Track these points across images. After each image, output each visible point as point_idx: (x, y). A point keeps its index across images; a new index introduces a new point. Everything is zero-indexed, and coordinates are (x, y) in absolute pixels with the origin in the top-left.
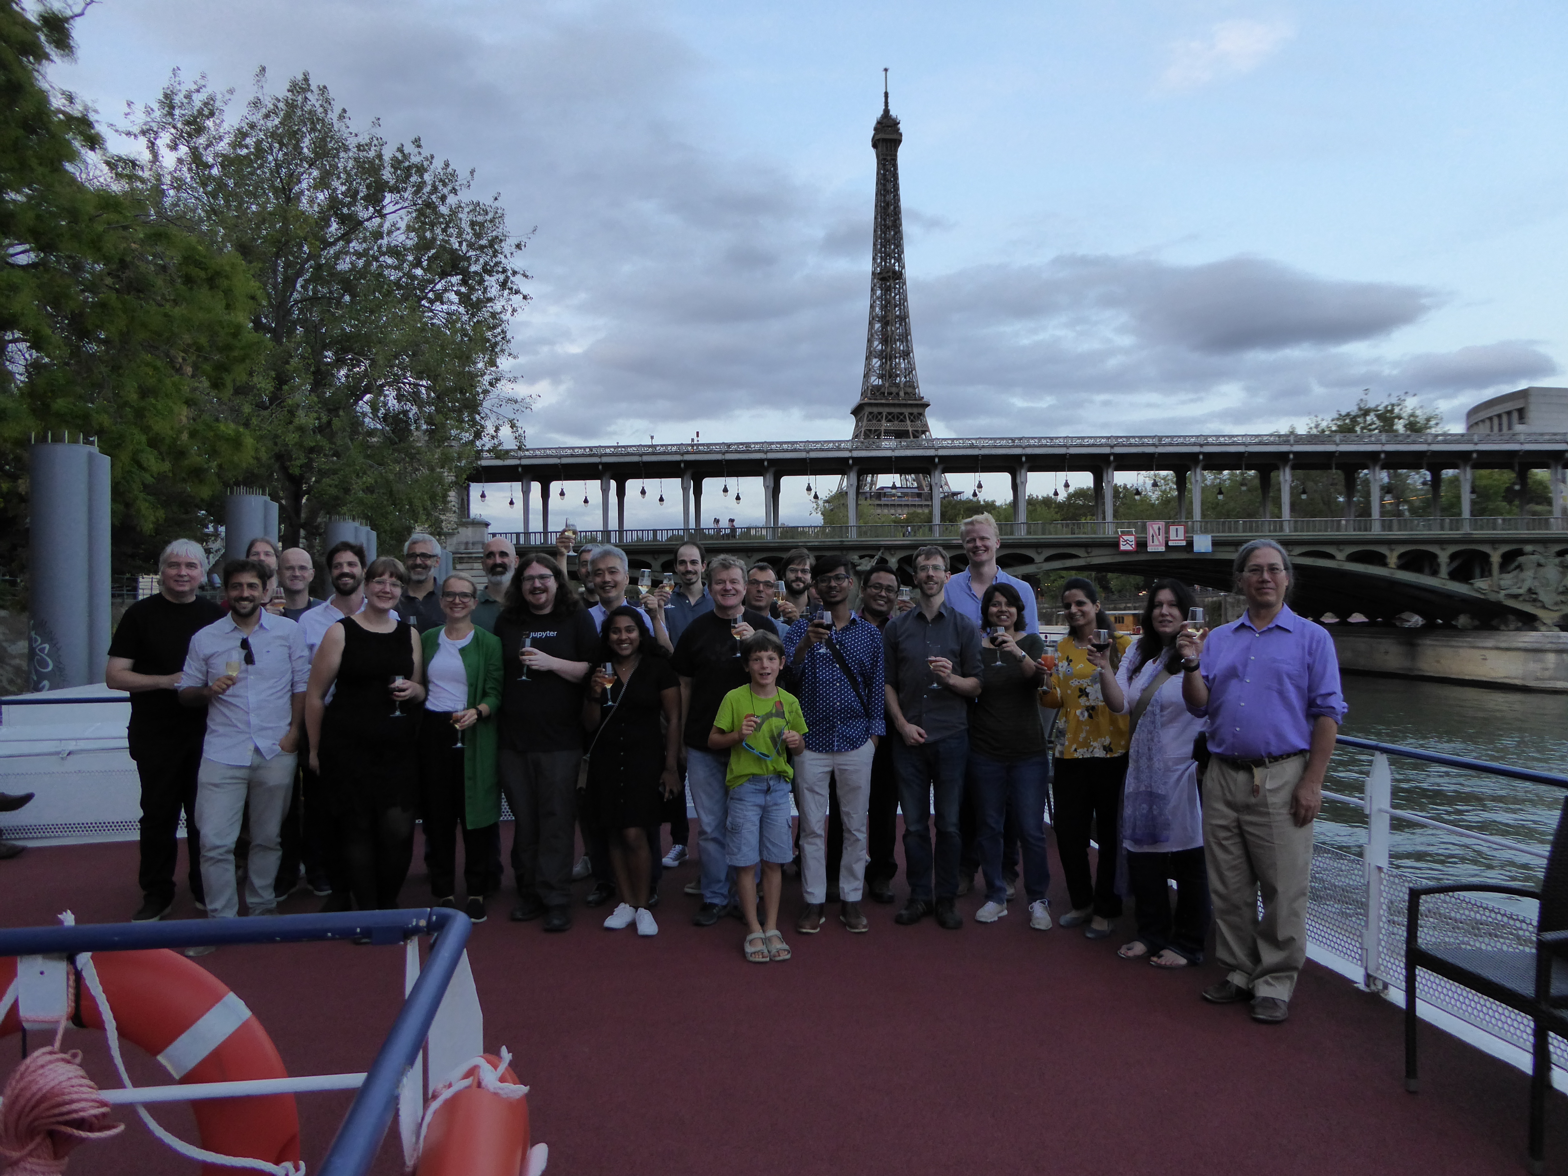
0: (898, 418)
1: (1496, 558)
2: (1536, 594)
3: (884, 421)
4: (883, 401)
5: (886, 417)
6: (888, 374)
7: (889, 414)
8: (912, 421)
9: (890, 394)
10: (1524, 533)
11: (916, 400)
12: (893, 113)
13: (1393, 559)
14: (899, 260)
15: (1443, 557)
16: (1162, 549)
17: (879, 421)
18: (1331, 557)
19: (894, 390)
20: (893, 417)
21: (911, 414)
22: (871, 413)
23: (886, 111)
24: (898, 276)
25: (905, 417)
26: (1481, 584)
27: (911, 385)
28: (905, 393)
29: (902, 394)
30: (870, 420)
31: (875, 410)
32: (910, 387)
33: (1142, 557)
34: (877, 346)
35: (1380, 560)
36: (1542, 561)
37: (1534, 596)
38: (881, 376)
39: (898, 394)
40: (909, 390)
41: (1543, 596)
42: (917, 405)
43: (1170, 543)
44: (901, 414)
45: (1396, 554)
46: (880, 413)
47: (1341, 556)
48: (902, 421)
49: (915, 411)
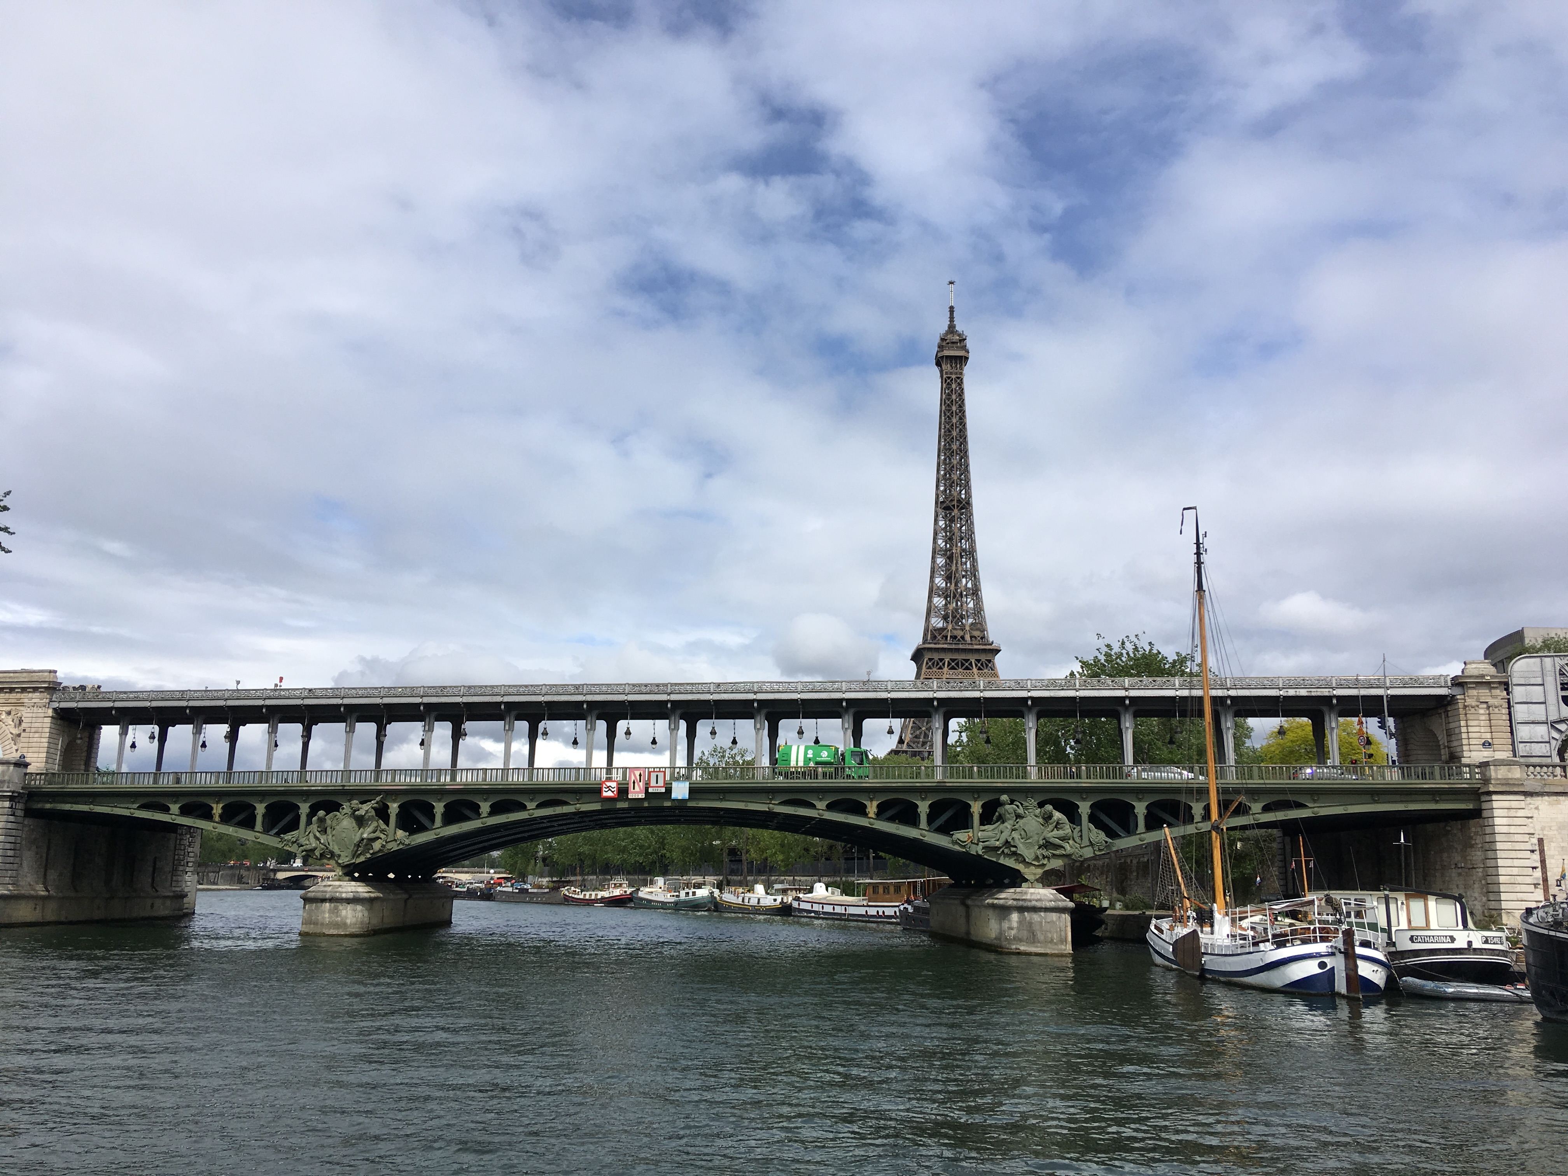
0: (963, 665)
1: (976, 808)
2: (1015, 847)
3: (946, 669)
4: (945, 646)
5: (949, 664)
6: (953, 617)
7: (953, 660)
8: (979, 669)
9: (954, 637)
10: (999, 782)
11: (985, 645)
12: (959, 328)
13: (872, 808)
14: (967, 486)
15: (923, 808)
16: (642, 796)
17: (940, 668)
18: (813, 806)
19: (959, 633)
20: (957, 664)
21: (979, 661)
22: (930, 659)
23: (952, 328)
24: (965, 505)
25: (971, 664)
26: (961, 835)
27: (980, 626)
28: (971, 637)
29: (967, 638)
30: (929, 668)
31: (936, 656)
32: (978, 629)
33: (621, 805)
34: (939, 581)
35: (861, 810)
36: (1021, 811)
37: (1013, 849)
38: (945, 618)
39: (963, 637)
40: (976, 633)
41: (1022, 850)
42: (984, 651)
43: (650, 790)
44: (967, 660)
45: (875, 803)
46: (941, 660)
47: (821, 805)
48: (967, 668)
49: (983, 658)
